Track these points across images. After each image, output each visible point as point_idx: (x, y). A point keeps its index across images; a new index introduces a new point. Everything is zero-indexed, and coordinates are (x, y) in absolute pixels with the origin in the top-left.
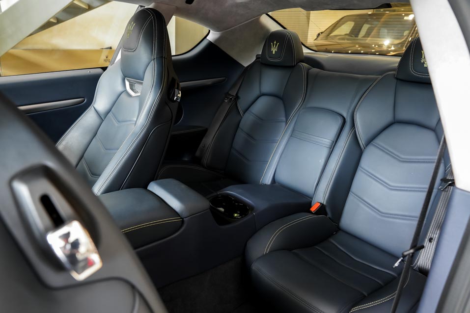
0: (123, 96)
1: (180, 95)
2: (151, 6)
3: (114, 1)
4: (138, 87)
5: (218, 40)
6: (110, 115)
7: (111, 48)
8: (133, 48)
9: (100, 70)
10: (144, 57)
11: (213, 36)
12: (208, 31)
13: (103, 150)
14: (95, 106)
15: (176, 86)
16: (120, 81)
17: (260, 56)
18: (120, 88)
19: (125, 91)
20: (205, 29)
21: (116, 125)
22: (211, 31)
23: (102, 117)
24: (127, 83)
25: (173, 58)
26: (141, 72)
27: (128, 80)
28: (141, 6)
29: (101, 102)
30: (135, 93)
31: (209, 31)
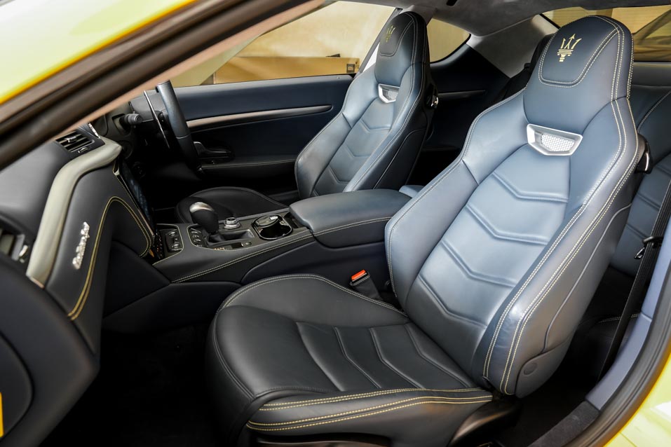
0: (376, 103)
1: (437, 102)
2: (410, 9)
3: (339, 2)
4: (390, 93)
5: (479, 46)
6: (360, 123)
7: (338, 56)
8: (391, 52)
9: (349, 77)
10: (402, 62)
11: (474, 41)
12: (468, 35)
13: (351, 157)
14: (344, 114)
15: (434, 92)
16: (372, 87)
17: (529, 66)
18: (372, 95)
19: (378, 97)
20: (466, 33)
21: (367, 131)
22: (472, 35)
23: (350, 125)
24: (380, 90)
25: (431, 65)
26: (397, 77)
27: (381, 86)
28: (399, 9)
29: (351, 109)
30: (389, 99)
31: (470, 35)
